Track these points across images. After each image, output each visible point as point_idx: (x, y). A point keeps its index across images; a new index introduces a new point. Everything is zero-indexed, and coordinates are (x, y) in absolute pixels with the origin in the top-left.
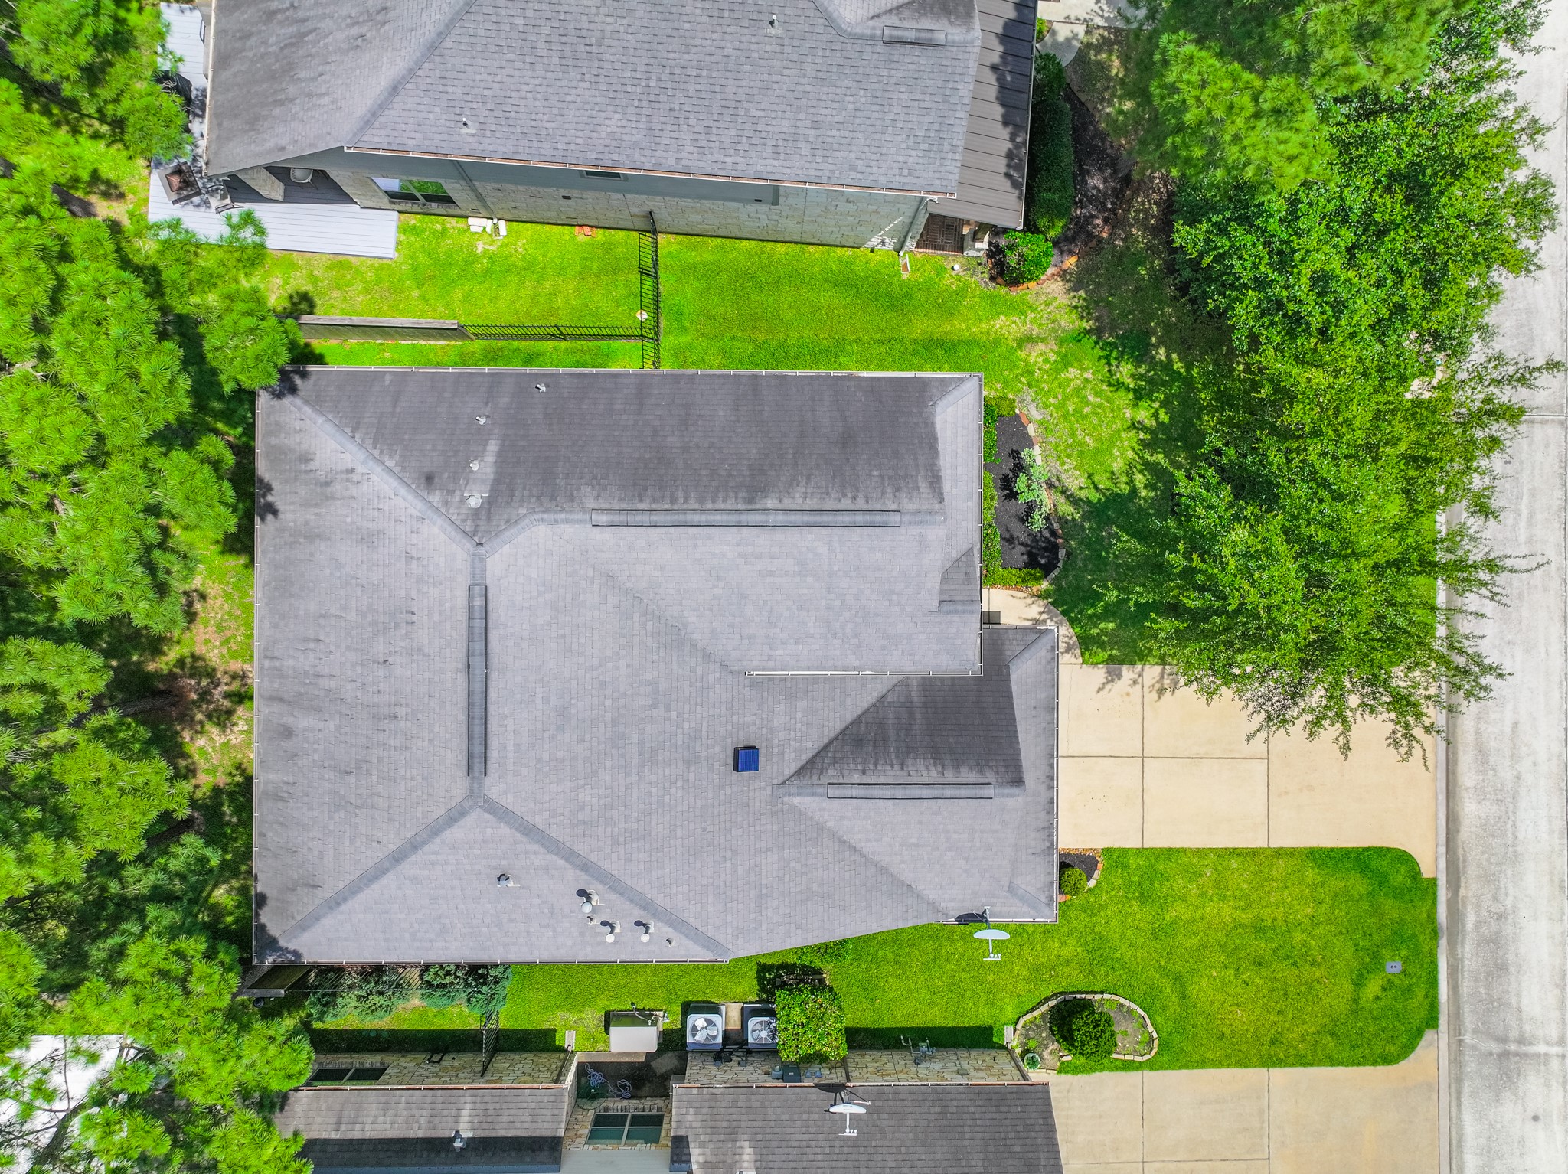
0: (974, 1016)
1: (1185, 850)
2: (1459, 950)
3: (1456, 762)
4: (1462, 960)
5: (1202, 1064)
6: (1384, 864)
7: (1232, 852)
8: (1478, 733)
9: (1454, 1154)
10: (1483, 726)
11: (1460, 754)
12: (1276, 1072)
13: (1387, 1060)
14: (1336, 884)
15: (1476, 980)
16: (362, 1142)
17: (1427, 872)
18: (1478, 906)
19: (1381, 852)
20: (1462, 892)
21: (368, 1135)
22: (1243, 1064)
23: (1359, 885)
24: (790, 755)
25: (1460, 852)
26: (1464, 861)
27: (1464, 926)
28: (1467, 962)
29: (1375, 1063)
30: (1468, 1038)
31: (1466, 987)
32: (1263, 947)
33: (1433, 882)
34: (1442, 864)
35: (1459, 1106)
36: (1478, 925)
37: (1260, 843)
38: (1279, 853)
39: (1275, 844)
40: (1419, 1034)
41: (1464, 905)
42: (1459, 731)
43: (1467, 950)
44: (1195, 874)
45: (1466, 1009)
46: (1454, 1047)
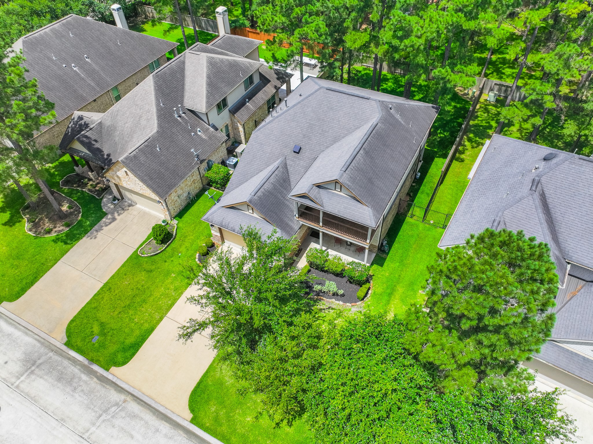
0: (187, 216)
1: (185, 290)
2: (79, 367)
3: (138, 403)
4: (75, 366)
5: (123, 266)
6: (128, 354)
7: (173, 304)
8: (142, 419)
9: (25, 330)
10: (143, 422)
11: (140, 407)
12: (101, 285)
13: (72, 321)
14: (137, 333)
15: (65, 367)
16: (259, 91)
17: (113, 369)
18: (86, 382)
19: (133, 354)
20: (95, 379)
21: (260, 93)
22: (113, 277)
23: (130, 340)
24: (291, 163)
25: (108, 387)
26: (104, 386)
27: (84, 373)
28: (73, 367)
29: (75, 317)
30: (51, 354)
31: (66, 362)
32: (138, 299)
33: (107, 370)
34: (110, 377)
35: (36, 339)
36: (80, 379)
37: (169, 315)
38: (161, 319)
39: (165, 319)
40: (68, 336)
41: (91, 378)
42: (148, 411)
43: (76, 370)
44: (176, 289)
45: (59, 359)
46: (53, 348)
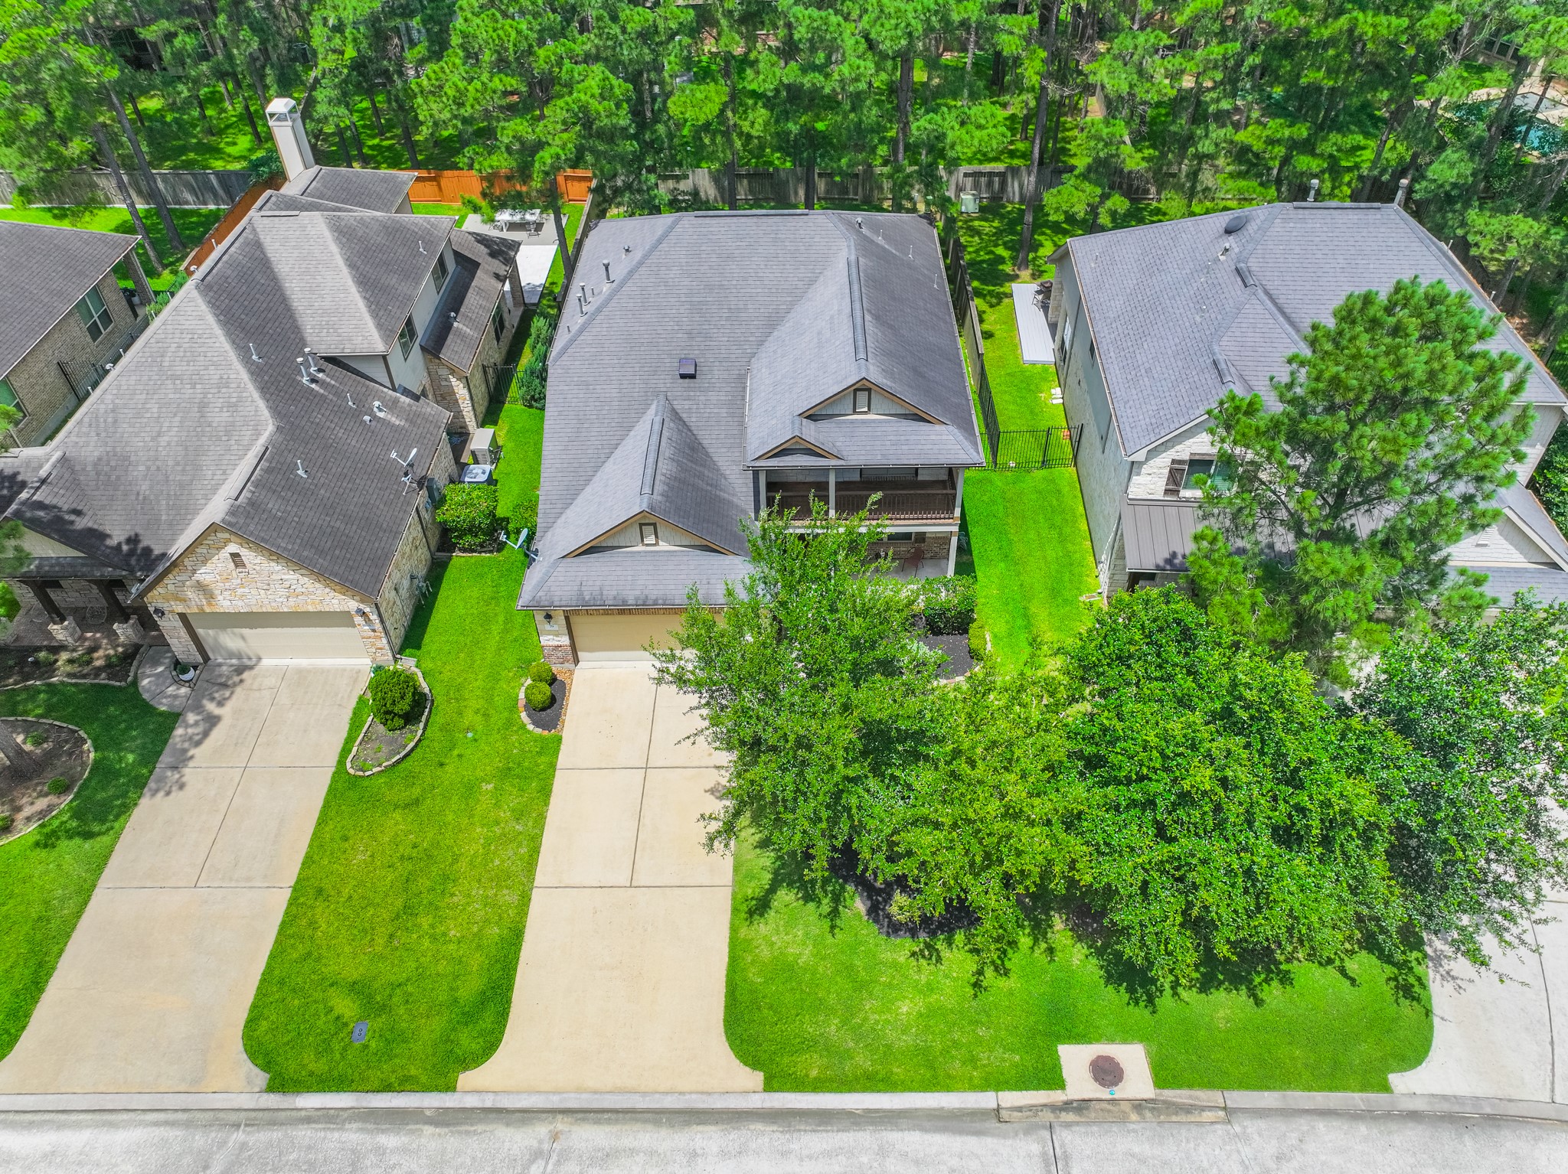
1: (547, 804)
2: (354, 1126)
3: (597, 1122)
4: (342, 1129)
5: (322, 821)
6: (487, 1021)
7: (535, 851)
8: (633, 1152)
9: (97, 1117)
10: (640, 1158)
11: (607, 1128)
12: (287, 894)
13: (251, 1023)
14: (476, 961)
15: (309, 1148)
17: (467, 1079)
18: (405, 1150)
19: (503, 1016)
20: (429, 1130)
22: (308, 861)
23: (470, 988)
24: (687, 404)
25: (480, 1128)
26: (467, 1133)
27: (383, 1131)
28: (336, 1135)
29: (254, 1006)
30: (239, 1136)
31: (304, 1134)
32: (424, 883)
33: (451, 1088)
34: (471, 1102)
35: (156, 1124)
36: (380, 1151)
37: (540, 879)
38: (525, 900)
39: (536, 896)
40: (266, 1067)
41: (412, 1132)
42: (638, 1126)
43: (353, 1136)
44: (519, 815)
45: (276, 1134)
46: (233, 1117)
